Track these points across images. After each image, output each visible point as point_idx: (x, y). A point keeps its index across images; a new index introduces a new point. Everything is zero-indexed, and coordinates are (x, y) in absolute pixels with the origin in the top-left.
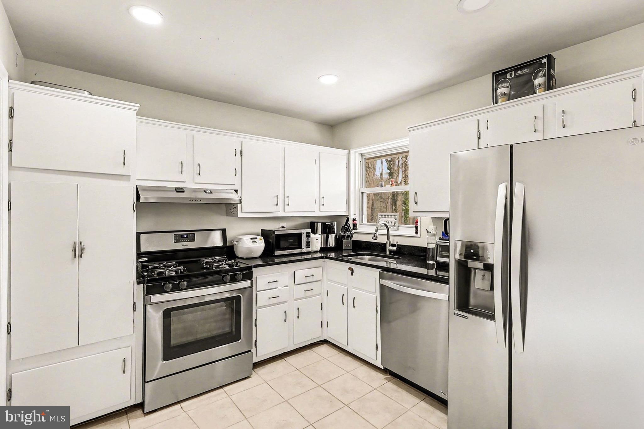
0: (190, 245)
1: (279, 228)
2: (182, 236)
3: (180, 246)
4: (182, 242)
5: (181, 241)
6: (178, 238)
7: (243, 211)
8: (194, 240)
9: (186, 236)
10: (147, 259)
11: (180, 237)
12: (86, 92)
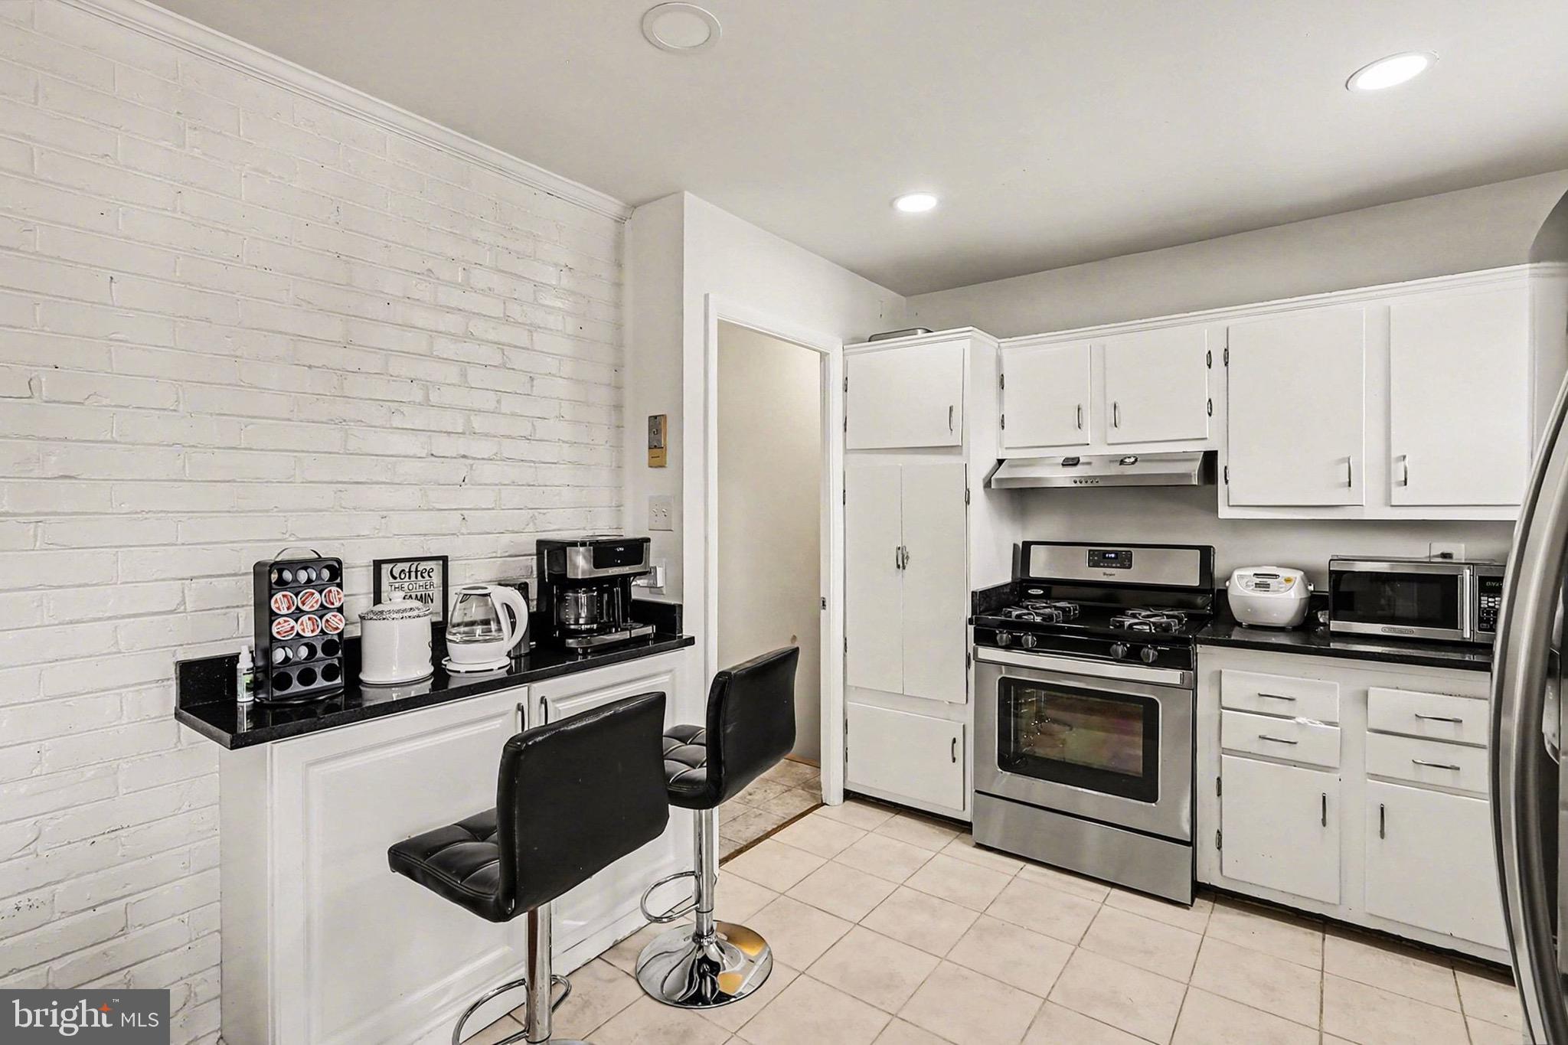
0: (1118, 575)
1: (1430, 557)
2: (1104, 554)
3: (1099, 574)
4: (1104, 567)
5: (1102, 564)
6: (1096, 558)
7: (1231, 504)
8: (1130, 567)
9: (1113, 555)
10: (1042, 592)
11: (1100, 556)
12: (919, 331)
